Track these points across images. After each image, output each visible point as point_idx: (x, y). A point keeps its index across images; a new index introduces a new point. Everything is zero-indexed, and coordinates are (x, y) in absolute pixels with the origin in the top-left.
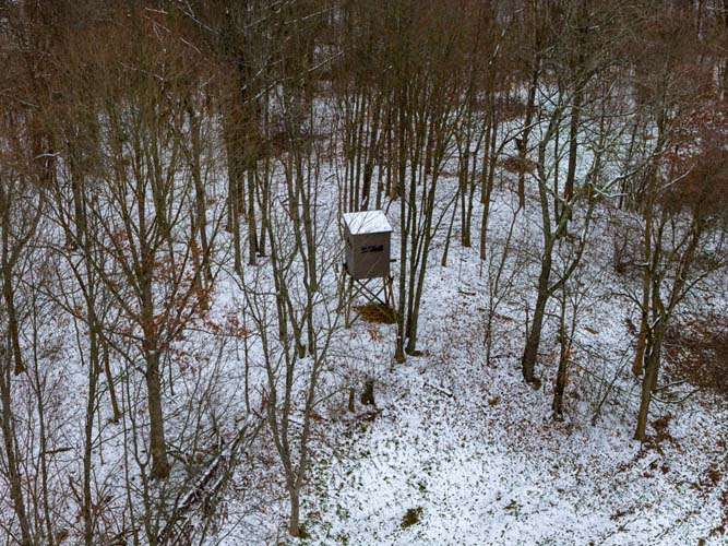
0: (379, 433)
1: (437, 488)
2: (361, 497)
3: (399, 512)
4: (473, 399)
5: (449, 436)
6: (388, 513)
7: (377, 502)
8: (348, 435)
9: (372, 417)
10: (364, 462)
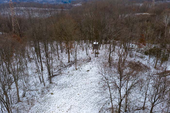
0: (89, 63)
1: (92, 69)
2: (84, 68)
3: (87, 70)
4: (101, 62)
5: (97, 65)
6: (86, 70)
7: (86, 68)
8: (86, 62)
9: (90, 61)
10: (87, 65)
